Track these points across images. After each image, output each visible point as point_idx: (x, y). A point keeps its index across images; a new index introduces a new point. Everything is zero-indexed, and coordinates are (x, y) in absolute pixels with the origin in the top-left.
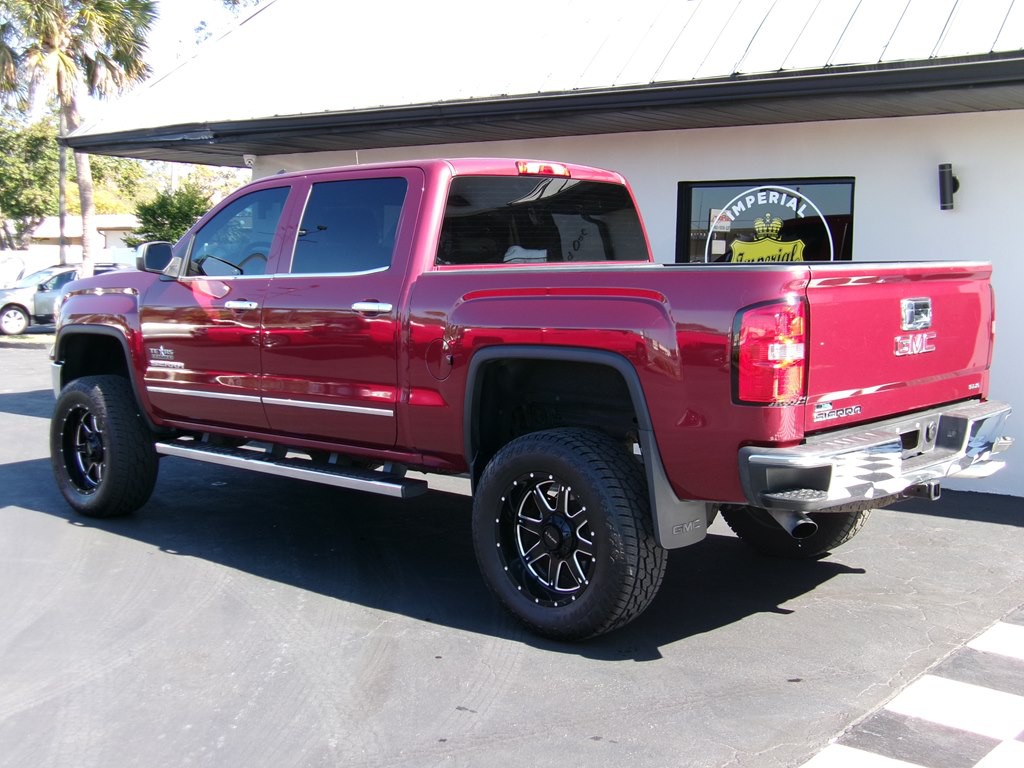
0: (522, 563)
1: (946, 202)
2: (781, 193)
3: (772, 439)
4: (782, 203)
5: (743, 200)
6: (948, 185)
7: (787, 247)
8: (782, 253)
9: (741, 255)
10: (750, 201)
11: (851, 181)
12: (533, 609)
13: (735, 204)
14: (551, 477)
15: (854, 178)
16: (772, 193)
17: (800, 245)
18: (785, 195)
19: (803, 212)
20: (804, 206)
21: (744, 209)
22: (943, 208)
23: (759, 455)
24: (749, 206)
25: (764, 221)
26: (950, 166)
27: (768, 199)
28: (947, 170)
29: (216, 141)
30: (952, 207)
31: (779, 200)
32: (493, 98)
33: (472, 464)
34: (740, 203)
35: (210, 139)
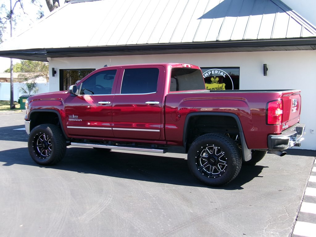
0: (202, 168)
1: (265, 74)
2: (218, 71)
3: (275, 133)
4: (219, 73)
5: (208, 72)
6: (265, 70)
7: (220, 85)
8: (219, 87)
9: (207, 87)
10: (210, 73)
11: (239, 68)
12: (207, 179)
13: (205, 73)
14: (213, 145)
15: (239, 67)
16: (216, 71)
17: (224, 85)
18: (219, 72)
19: (225, 76)
20: (225, 74)
21: (208, 75)
22: (264, 75)
23: (274, 137)
24: (209, 74)
25: (214, 78)
26: (266, 64)
27: (215, 72)
28: (266, 66)
29: (48, 54)
30: (266, 75)
31: (218, 73)
32: (144, 44)
33: (185, 143)
34: (207, 73)
35: (45, 53)
